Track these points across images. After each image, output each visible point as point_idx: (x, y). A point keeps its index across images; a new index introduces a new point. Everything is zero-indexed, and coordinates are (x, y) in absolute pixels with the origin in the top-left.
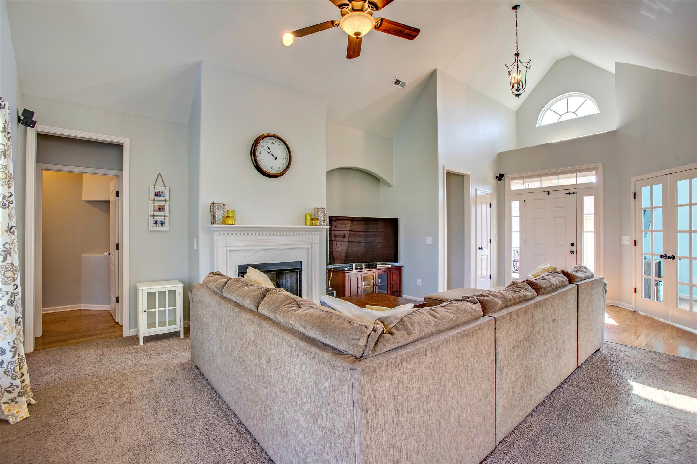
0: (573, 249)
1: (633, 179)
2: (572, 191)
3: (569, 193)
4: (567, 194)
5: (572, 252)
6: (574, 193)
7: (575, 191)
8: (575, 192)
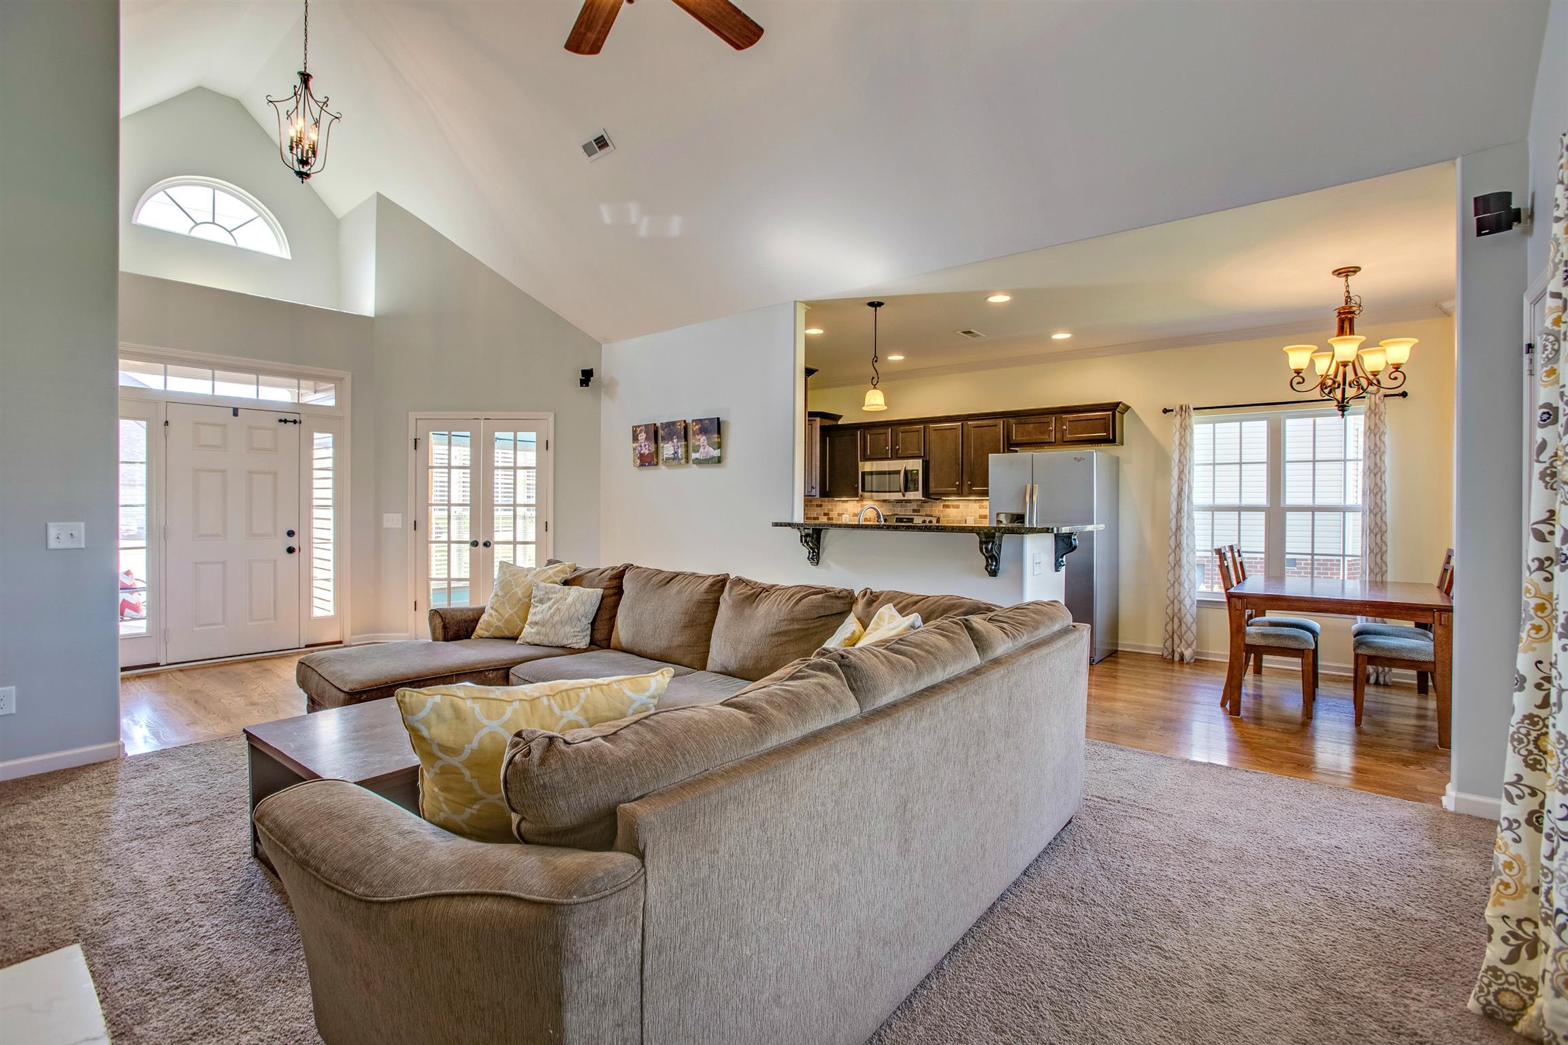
0: (293, 542)
1: (413, 416)
2: (290, 417)
3: (286, 421)
4: (281, 421)
5: (291, 550)
6: (295, 422)
7: (297, 417)
8: (298, 420)
